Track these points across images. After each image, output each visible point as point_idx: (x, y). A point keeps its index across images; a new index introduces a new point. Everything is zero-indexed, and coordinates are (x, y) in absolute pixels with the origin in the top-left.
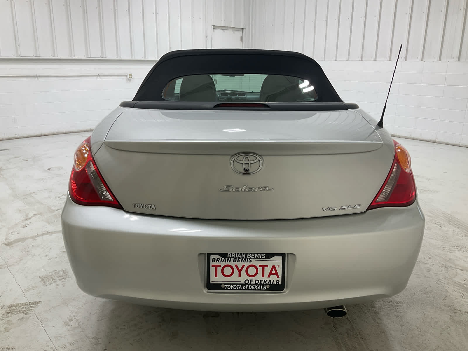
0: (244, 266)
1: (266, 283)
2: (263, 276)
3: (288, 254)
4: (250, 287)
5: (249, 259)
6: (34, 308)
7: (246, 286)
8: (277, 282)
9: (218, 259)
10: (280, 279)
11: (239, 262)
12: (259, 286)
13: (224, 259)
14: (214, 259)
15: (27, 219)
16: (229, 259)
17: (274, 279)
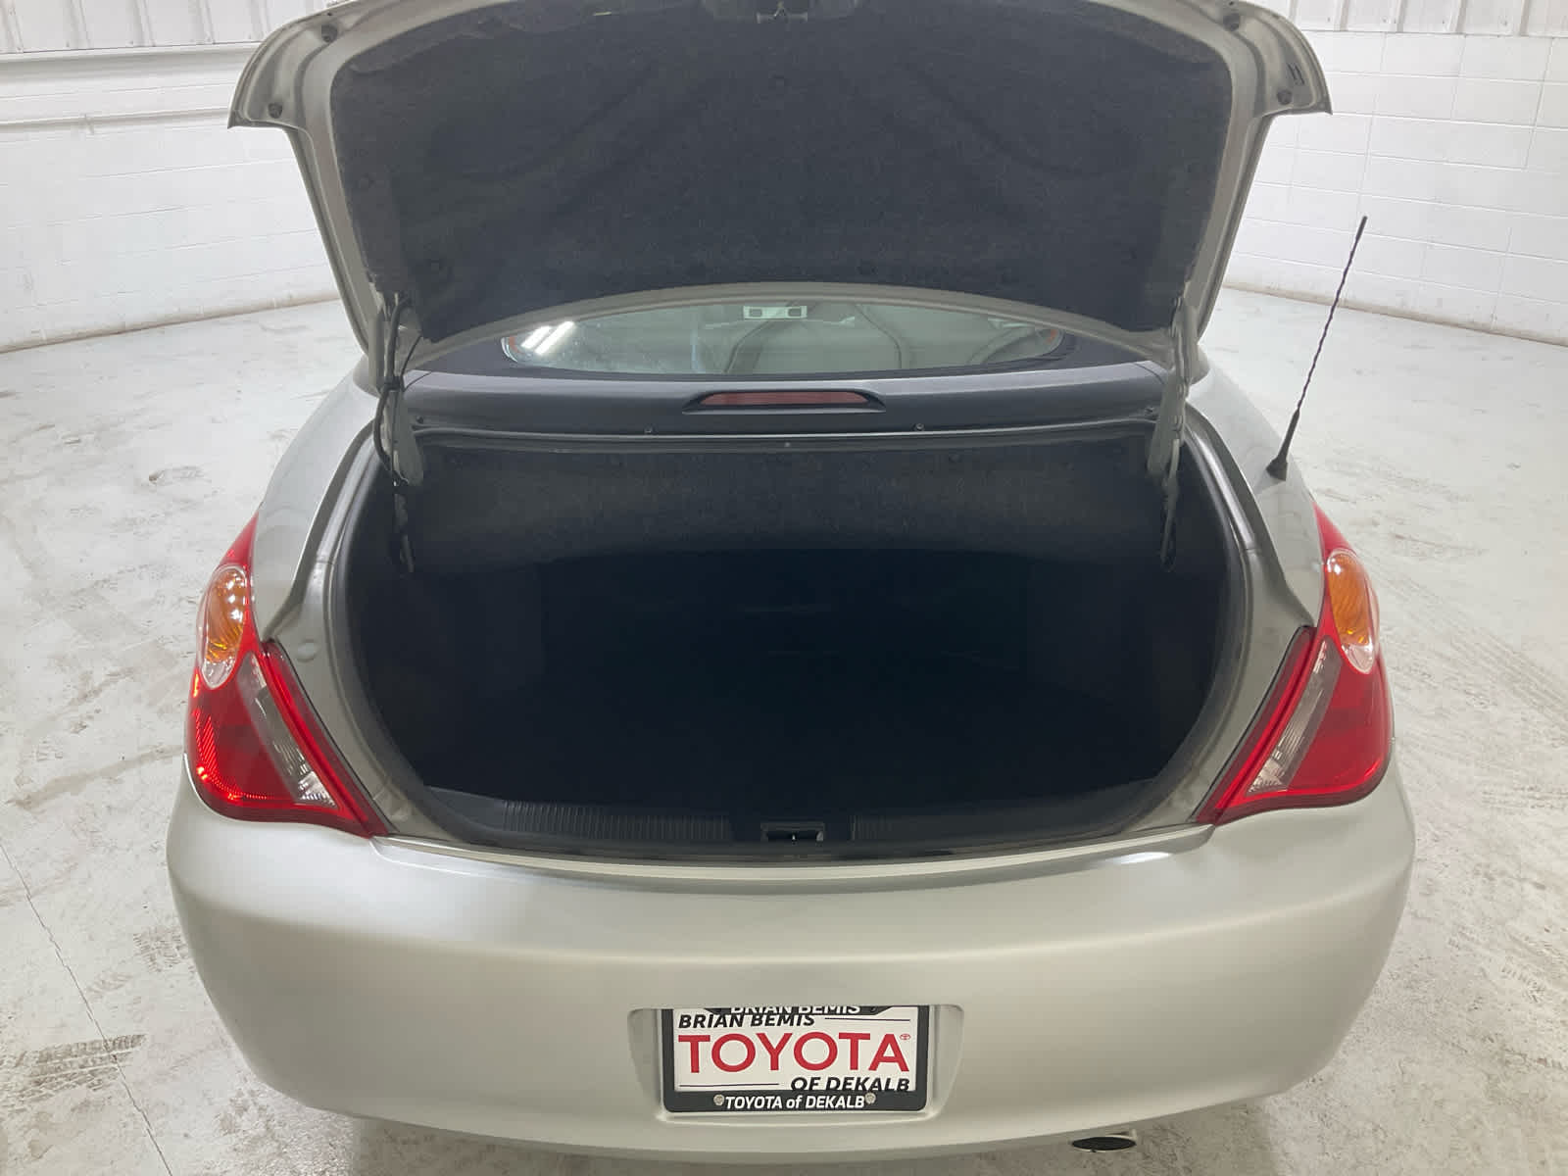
0: (787, 1037)
1: (864, 1087)
2: (854, 1065)
3: (937, 1007)
4: (811, 1101)
5: (803, 1016)
6: (121, 1061)
7: (795, 1099)
8: (900, 1084)
9: (700, 1019)
10: (911, 1075)
11: (773, 1025)
12: (842, 1098)
13: (718, 1016)
14: (686, 1019)
15: (85, 697)
16: (739, 1017)
17: (890, 1075)
